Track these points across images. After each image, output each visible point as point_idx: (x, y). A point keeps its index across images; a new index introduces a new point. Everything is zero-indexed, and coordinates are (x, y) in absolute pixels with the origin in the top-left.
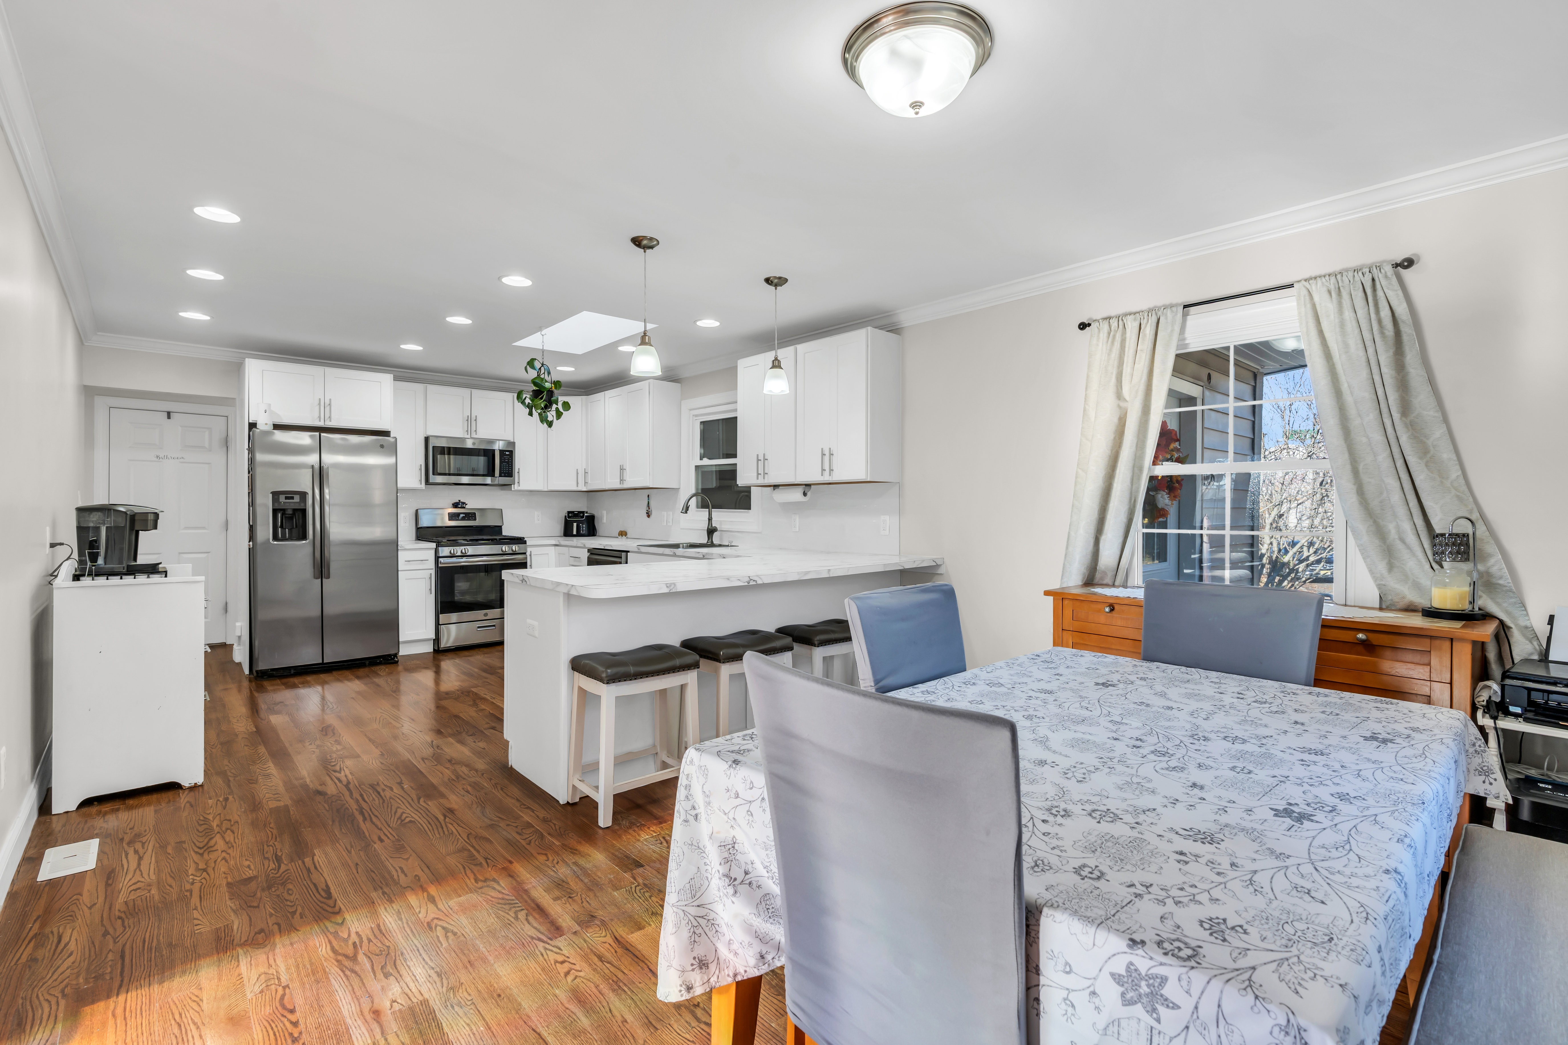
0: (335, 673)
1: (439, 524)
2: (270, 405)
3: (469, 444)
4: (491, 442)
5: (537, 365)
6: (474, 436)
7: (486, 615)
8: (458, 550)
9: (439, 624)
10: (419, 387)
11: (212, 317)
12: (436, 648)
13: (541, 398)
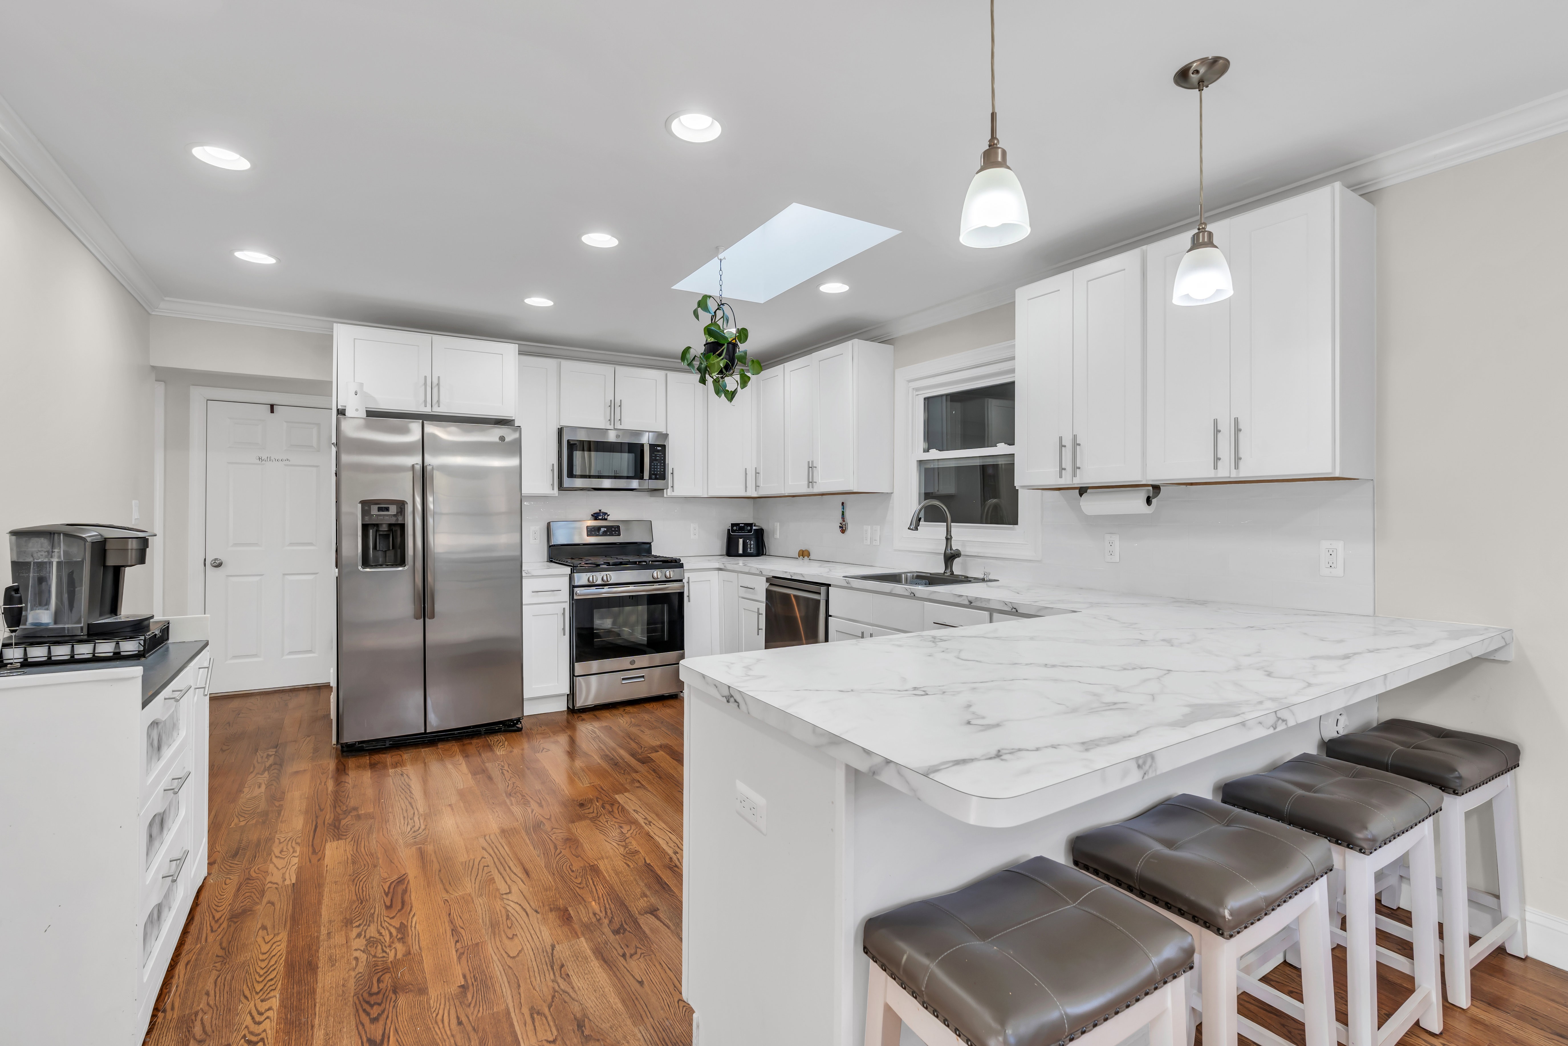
0: (440, 746)
1: (577, 541)
2: (361, 385)
3: (612, 437)
4: (638, 433)
5: (712, 305)
6: (618, 426)
7: (633, 662)
8: (598, 577)
9: (574, 675)
10: (551, 363)
11: (279, 260)
12: (571, 707)
13: (720, 355)
